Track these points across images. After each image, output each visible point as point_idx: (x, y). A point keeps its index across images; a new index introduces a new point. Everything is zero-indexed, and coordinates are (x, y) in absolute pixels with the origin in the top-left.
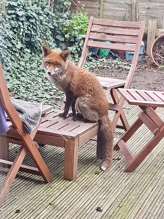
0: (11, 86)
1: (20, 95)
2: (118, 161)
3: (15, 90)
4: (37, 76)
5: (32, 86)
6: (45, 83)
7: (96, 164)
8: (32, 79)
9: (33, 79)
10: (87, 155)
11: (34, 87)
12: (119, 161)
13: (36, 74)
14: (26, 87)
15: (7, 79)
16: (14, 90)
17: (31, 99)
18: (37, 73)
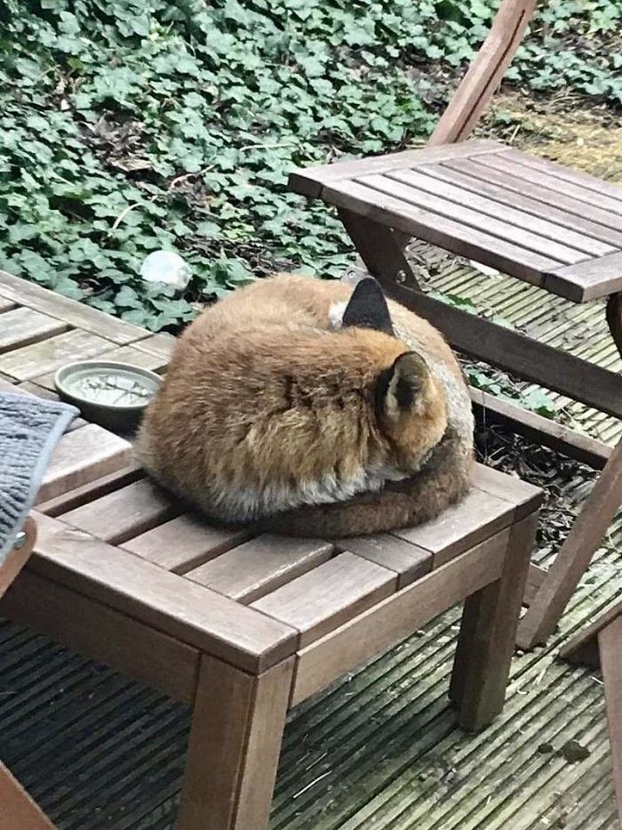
0: (134, 85)
1: (165, 153)
2: (571, 767)
3: (152, 115)
4: (308, 32)
5: (256, 96)
6: (338, 84)
7: (422, 780)
8: (274, 52)
9: (280, 52)
10: (394, 686)
11: (267, 103)
12: (575, 771)
13: (310, 17)
14: (223, 98)
15: (131, 34)
16: (145, 114)
17: (217, 189)
18: (318, 14)
